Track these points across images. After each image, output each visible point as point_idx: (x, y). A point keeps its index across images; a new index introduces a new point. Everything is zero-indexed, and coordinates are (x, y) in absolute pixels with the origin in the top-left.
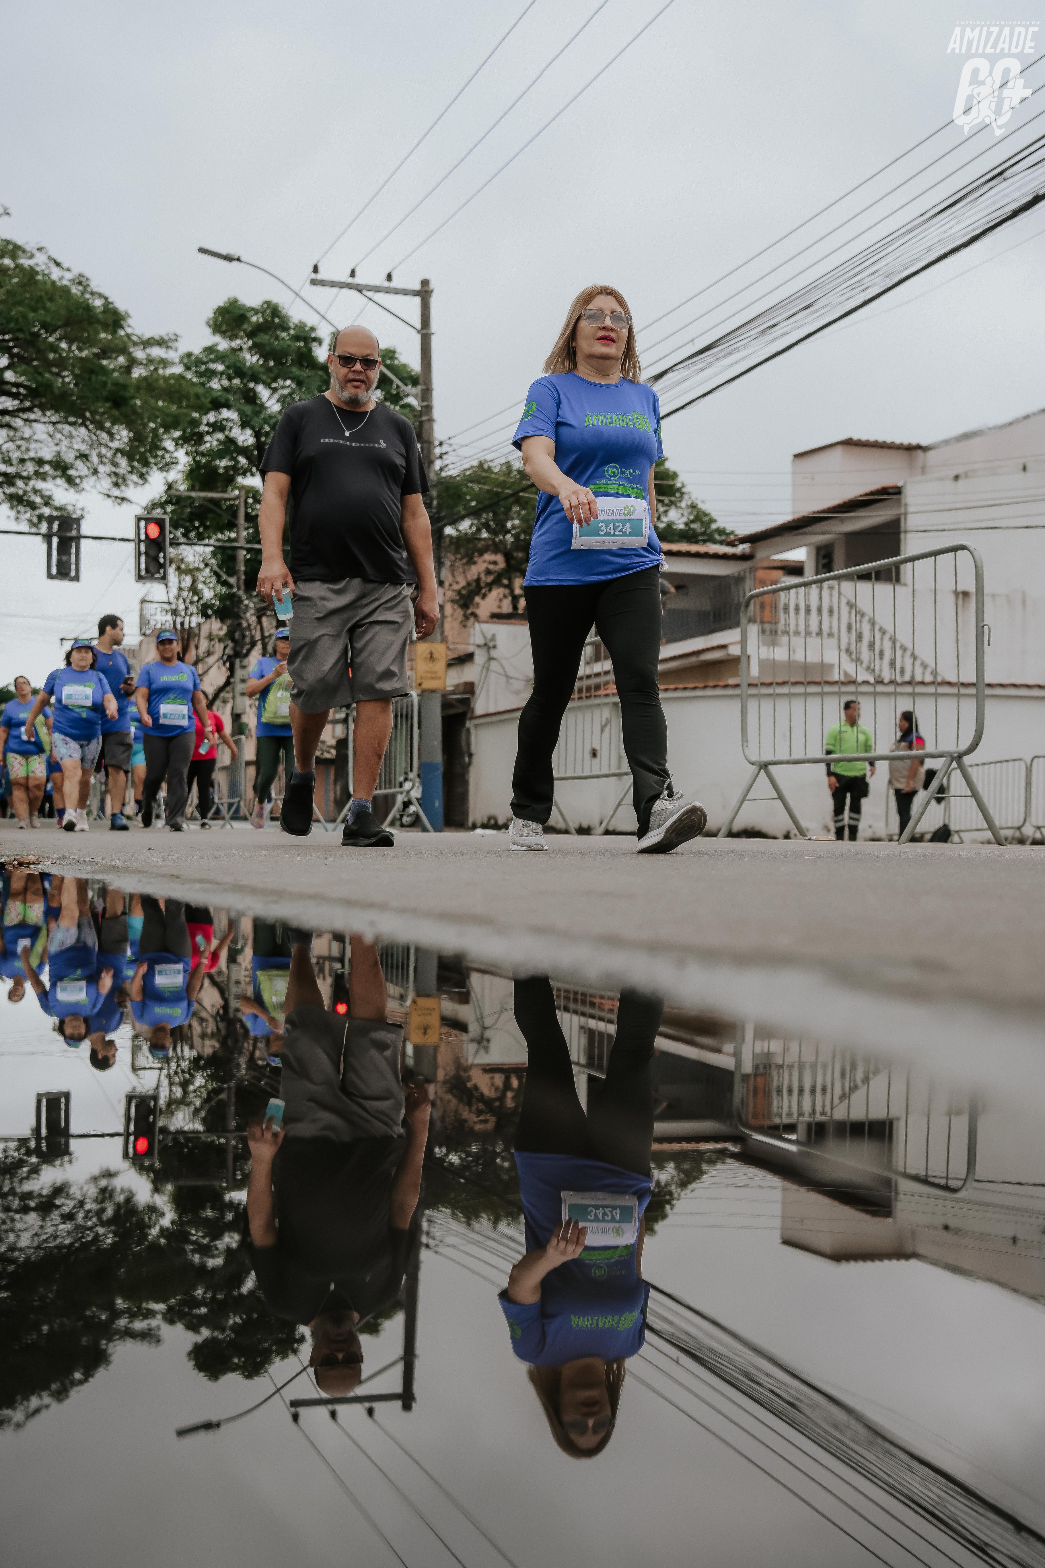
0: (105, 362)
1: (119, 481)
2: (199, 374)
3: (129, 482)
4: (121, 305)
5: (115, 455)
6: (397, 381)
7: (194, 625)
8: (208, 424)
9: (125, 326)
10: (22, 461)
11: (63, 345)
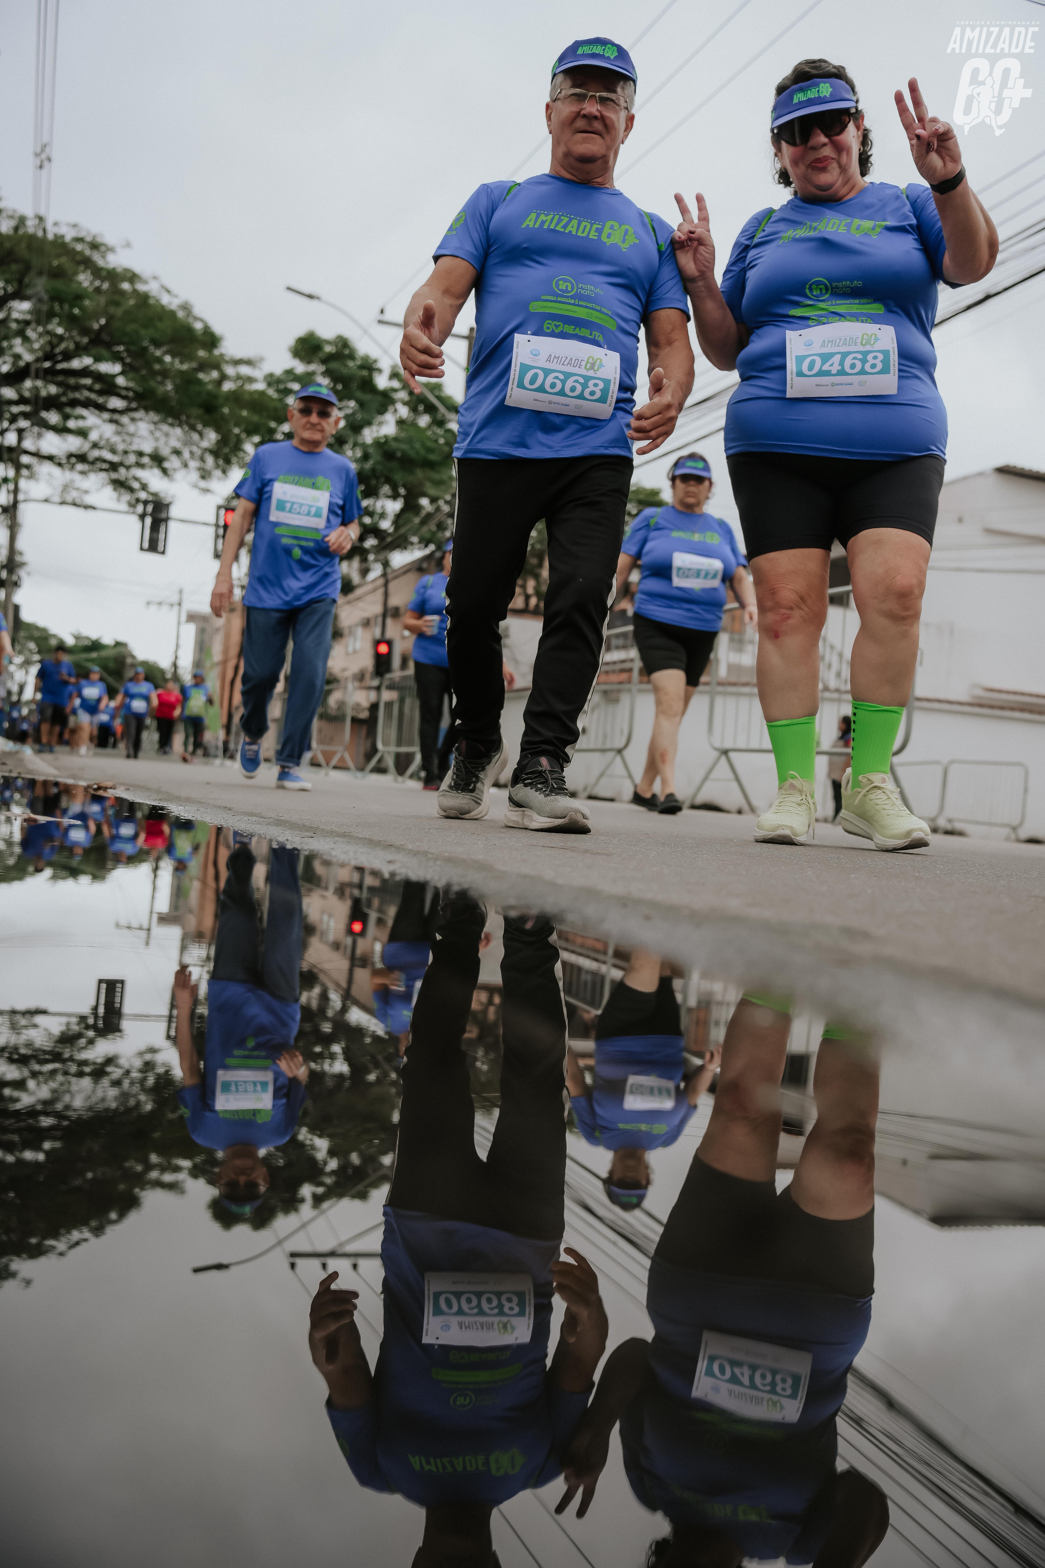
0: (201, 376)
1: (205, 475)
2: (278, 391)
3: (213, 476)
4: (217, 329)
5: (203, 453)
6: (442, 409)
8: (283, 433)
9: (220, 346)
10: (126, 452)
11: (168, 359)
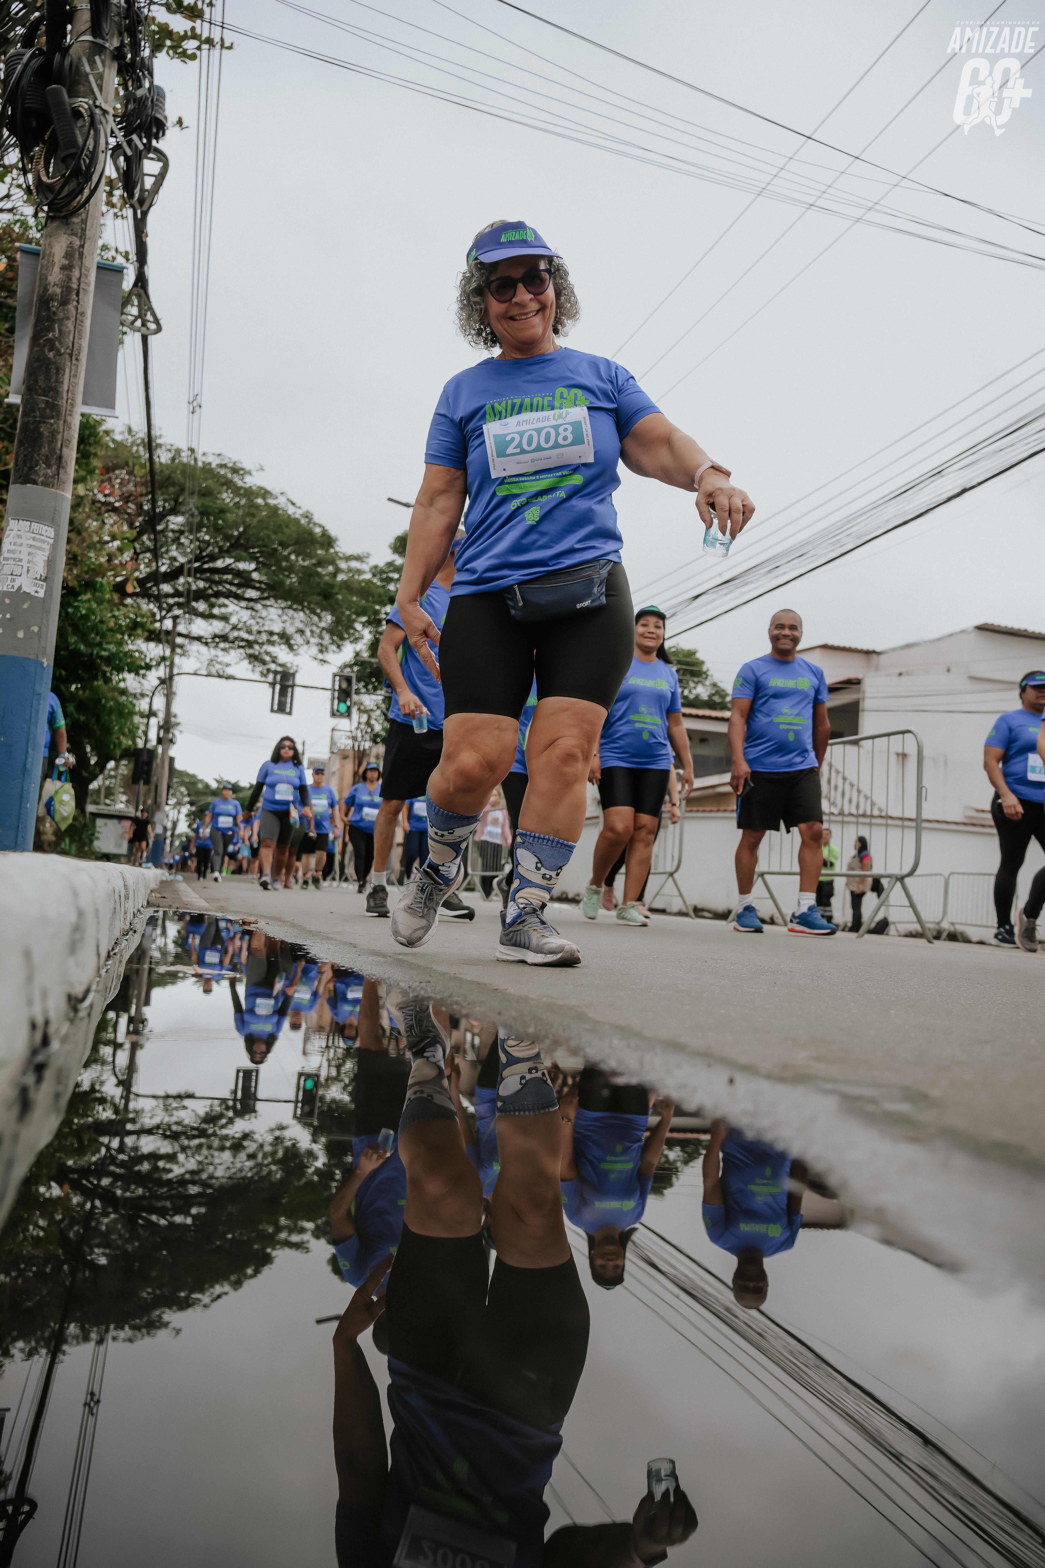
0: (320, 570)
1: (323, 649)
2: (382, 580)
3: (330, 650)
4: (333, 532)
5: (321, 632)
7: (367, 747)
9: (335, 546)
10: (259, 632)
11: (293, 557)
